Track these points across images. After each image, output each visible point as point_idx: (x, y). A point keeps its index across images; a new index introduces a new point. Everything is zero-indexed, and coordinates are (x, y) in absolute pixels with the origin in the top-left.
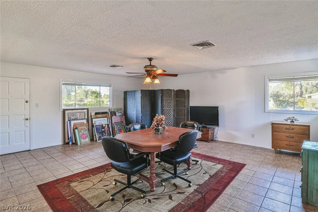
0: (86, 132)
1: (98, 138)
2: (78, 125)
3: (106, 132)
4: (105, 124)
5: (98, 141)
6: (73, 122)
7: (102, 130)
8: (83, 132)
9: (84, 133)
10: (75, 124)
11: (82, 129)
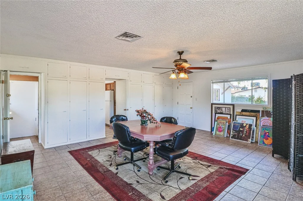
0: (223, 127)
1: (232, 135)
2: (221, 118)
3: (245, 132)
4: (247, 124)
5: (230, 138)
6: (217, 115)
7: (239, 129)
8: (221, 125)
9: (222, 127)
10: (219, 117)
11: (221, 123)
